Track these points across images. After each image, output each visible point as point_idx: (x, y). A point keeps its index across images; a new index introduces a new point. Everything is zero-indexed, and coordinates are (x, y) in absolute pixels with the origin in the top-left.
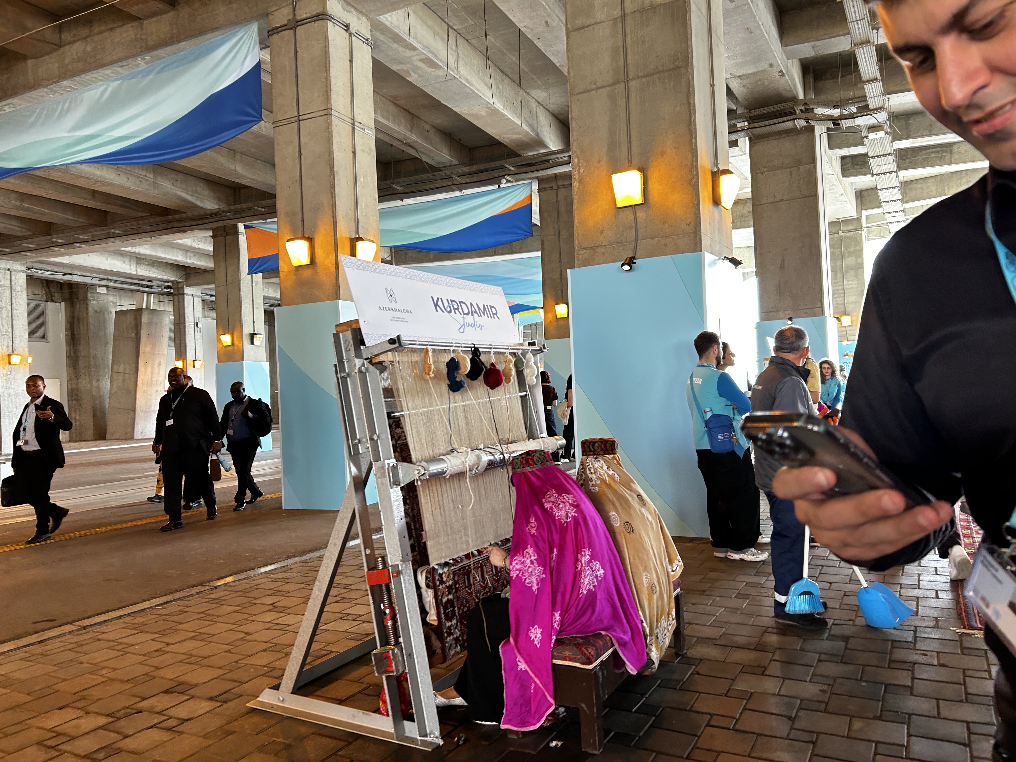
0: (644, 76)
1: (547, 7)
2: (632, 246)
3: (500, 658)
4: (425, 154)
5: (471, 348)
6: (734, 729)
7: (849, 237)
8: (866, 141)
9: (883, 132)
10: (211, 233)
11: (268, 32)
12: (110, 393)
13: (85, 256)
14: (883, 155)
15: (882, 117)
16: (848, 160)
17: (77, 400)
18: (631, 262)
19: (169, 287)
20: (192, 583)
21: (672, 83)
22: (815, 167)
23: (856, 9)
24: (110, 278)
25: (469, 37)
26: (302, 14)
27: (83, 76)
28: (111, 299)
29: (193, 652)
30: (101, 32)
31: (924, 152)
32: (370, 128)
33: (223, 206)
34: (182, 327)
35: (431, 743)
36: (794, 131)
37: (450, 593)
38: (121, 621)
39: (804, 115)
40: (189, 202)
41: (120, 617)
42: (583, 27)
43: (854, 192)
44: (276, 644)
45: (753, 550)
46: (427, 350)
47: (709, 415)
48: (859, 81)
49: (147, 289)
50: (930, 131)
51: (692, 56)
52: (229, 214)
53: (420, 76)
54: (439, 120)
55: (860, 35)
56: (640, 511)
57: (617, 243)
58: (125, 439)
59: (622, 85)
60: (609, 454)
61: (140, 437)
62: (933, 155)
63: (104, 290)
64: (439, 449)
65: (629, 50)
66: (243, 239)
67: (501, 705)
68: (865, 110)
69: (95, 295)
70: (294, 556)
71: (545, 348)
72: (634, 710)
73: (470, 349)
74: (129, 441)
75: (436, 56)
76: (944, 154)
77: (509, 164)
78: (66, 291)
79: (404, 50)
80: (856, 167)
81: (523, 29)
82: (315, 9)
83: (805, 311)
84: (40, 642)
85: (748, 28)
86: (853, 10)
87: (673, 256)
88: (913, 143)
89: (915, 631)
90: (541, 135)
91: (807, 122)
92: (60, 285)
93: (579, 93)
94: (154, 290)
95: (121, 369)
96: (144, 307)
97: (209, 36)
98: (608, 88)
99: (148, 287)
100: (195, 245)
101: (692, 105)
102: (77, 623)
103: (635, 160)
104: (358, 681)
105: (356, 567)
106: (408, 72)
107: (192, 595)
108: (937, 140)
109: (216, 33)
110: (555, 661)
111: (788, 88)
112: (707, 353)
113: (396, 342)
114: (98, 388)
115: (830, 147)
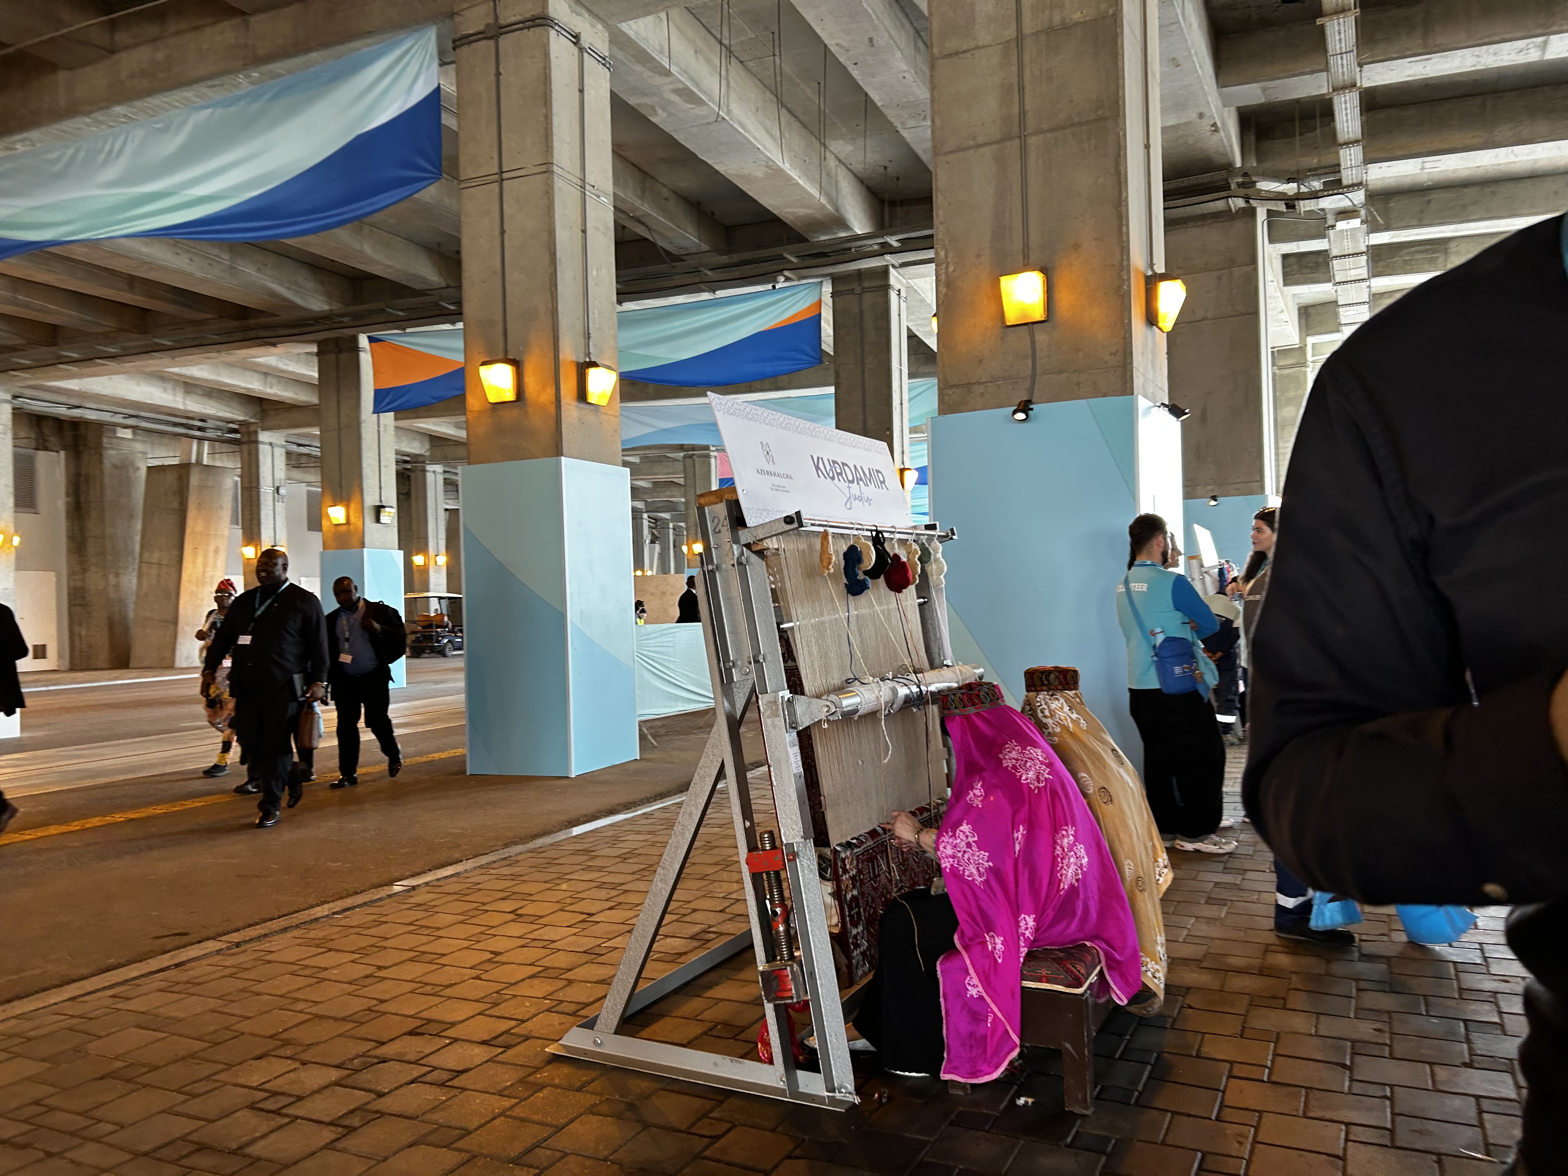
0: (1051, 130)
1: (874, 17)
2: (1027, 384)
3: (937, 980)
4: (661, 234)
5: (871, 531)
6: (1270, 1081)
7: (1288, 377)
8: (1331, 232)
9: (1358, 221)
10: (314, 349)
11: (454, 41)
12: (138, 596)
13: (104, 380)
14: (1353, 255)
15: (1358, 197)
16: (1293, 260)
17: (84, 605)
18: (1025, 407)
19: (235, 431)
20: (376, 881)
21: (1093, 142)
22: (1256, 270)
23: (1343, 36)
24: (143, 414)
25: (745, 58)
26: (508, 16)
27: (149, 99)
28: (139, 447)
29: (425, 979)
30: (178, 33)
31: (1406, 251)
32: (606, 194)
33: (336, 307)
34: (254, 493)
35: (841, 1103)
36: (1227, 215)
37: (854, 887)
38: (289, 935)
39: (1243, 192)
40: (285, 299)
41: (285, 930)
42: (957, 53)
43: (1296, 308)
44: (547, 968)
45: (1213, 836)
46: (825, 534)
47: (1160, 638)
48: (1332, 141)
49: (198, 433)
50: (1421, 220)
51: (1124, 102)
52: (346, 319)
53: (670, 115)
54: (685, 181)
55: (1343, 75)
56: (1119, 773)
57: (1004, 379)
58: (162, 668)
59: (1017, 142)
60: (1070, 690)
61: (184, 665)
62: (1420, 256)
63: (127, 434)
64: (833, 679)
65: (1027, 91)
66: (366, 359)
67: (939, 1045)
68: (1335, 186)
69: (115, 440)
70: (516, 844)
71: (953, 534)
72: (1117, 1056)
73: (869, 534)
74: (166, 672)
75: (697, 85)
76: (1436, 255)
77: (791, 253)
78: (68, 434)
79: (651, 74)
80: (1305, 271)
81: (834, 49)
82: (529, 10)
83: (1237, 486)
84: (177, 965)
85: (1174, 59)
86: (1337, 38)
87: (1092, 401)
88: (1393, 237)
89: (1482, 950)
90: (843, 212)
91: (1247, 202)
92: (58, 422)
93: (950, 152)
94: (210, 434)
95: (155, 557)
96: (193, 460)
97: (354, 44)
98: (995, 146)
99: (200, 429)
100: (282, 366)
101: (1123, 175)
102: (223, 938)
103: (1034, 258)
104: (695, 1018)
105: (618, 860)
106: (653, 108)
107: (380, 899)
108: (1430, 233)
109: (369, 41)
110: (1027, 984)
111: (1221, 150)
112: (1148, 546)
113: (794, 520)
114: (117, 586)
115: (1272, 241)
